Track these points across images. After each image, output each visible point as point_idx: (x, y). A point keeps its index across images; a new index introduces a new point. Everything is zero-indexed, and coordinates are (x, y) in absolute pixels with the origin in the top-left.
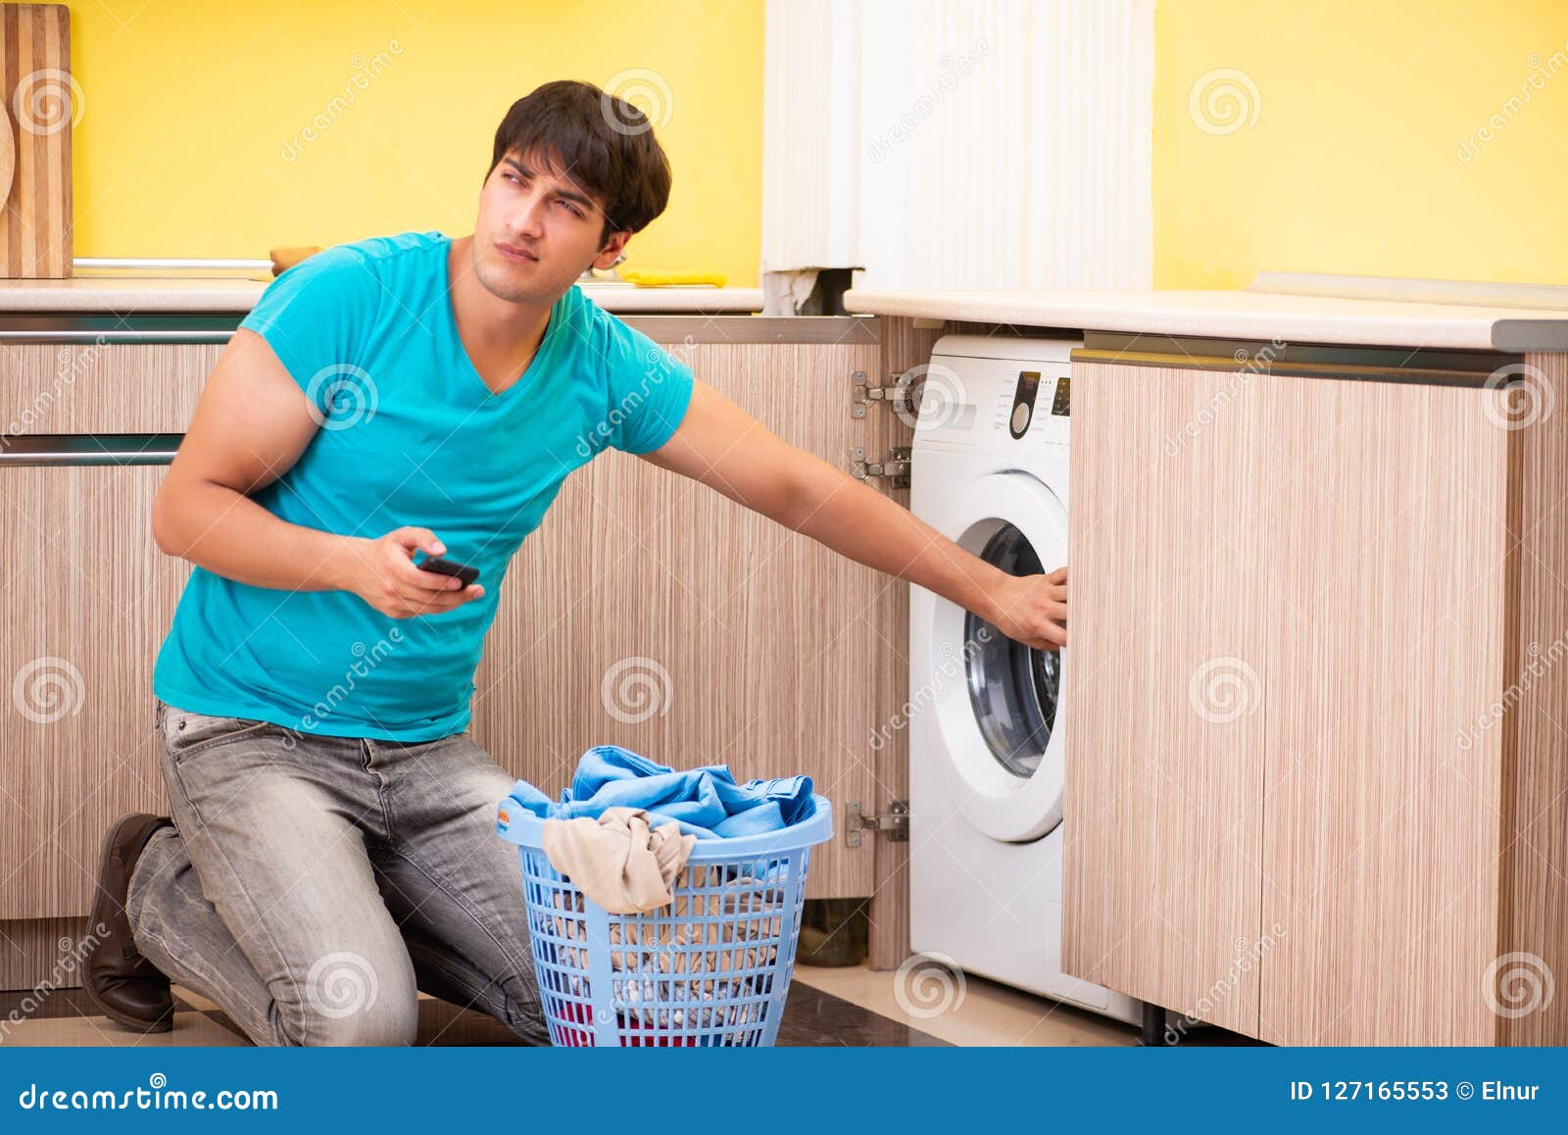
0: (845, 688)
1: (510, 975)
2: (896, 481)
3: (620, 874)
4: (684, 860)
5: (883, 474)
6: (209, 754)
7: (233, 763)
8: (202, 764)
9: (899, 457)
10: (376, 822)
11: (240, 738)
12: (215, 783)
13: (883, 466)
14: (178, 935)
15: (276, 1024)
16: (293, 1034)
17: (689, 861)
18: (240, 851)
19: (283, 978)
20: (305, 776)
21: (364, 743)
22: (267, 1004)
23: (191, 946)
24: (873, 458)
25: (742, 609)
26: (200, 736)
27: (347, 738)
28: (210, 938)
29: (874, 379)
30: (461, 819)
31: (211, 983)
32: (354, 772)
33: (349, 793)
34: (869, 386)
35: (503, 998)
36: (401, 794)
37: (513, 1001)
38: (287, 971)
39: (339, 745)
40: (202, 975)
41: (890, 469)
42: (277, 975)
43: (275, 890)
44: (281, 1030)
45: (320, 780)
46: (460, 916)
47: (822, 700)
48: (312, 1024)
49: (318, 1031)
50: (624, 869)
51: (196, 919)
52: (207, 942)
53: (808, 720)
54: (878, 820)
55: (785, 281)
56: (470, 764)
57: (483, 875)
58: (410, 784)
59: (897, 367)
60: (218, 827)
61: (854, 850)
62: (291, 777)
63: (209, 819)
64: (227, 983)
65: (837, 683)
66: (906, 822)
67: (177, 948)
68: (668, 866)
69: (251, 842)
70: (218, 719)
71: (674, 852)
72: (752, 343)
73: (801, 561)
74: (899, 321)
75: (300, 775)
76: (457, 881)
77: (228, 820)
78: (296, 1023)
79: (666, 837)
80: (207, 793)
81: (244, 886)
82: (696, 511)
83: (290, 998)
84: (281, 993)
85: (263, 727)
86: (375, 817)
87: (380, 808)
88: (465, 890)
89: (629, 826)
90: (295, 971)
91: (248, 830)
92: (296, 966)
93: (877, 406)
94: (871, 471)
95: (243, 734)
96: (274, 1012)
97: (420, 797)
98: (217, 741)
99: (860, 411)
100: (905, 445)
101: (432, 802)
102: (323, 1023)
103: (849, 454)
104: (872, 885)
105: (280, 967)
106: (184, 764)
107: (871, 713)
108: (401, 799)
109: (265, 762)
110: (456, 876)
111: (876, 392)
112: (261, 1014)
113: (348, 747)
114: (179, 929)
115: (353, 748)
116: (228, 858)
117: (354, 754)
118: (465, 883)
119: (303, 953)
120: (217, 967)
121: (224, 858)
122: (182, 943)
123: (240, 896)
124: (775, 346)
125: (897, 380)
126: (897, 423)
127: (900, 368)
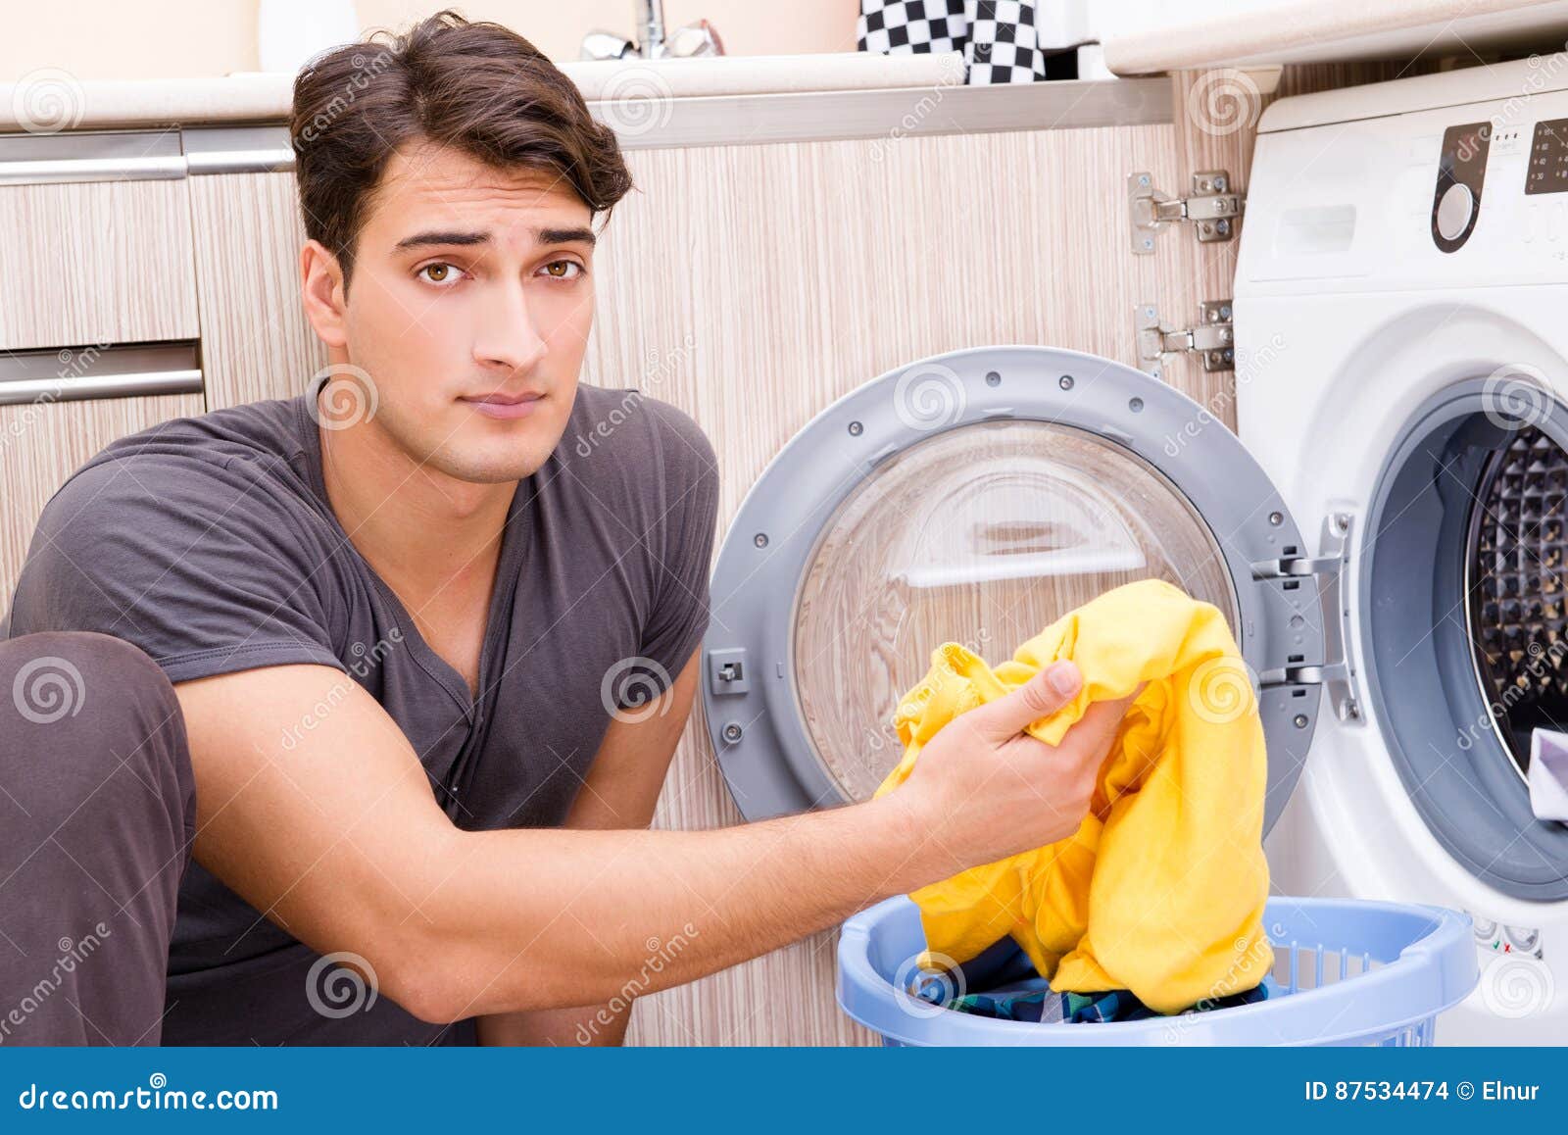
2: (1215, 359)
5: (1192, 347)
13: (1190, 334)
24: (1174, 324)
29: (1168, 184)
34: (1158, 197)
41: (1202, 340)
59: (1202, 162)
93: (1176, 230)
94: (1174, 345)
99: (1146, 242)
100: (1224, 295)
103: (1132, 317)
124: (996, 136)
125: (1204, 185)
126: (1207, 259)
127: (1207, 168)
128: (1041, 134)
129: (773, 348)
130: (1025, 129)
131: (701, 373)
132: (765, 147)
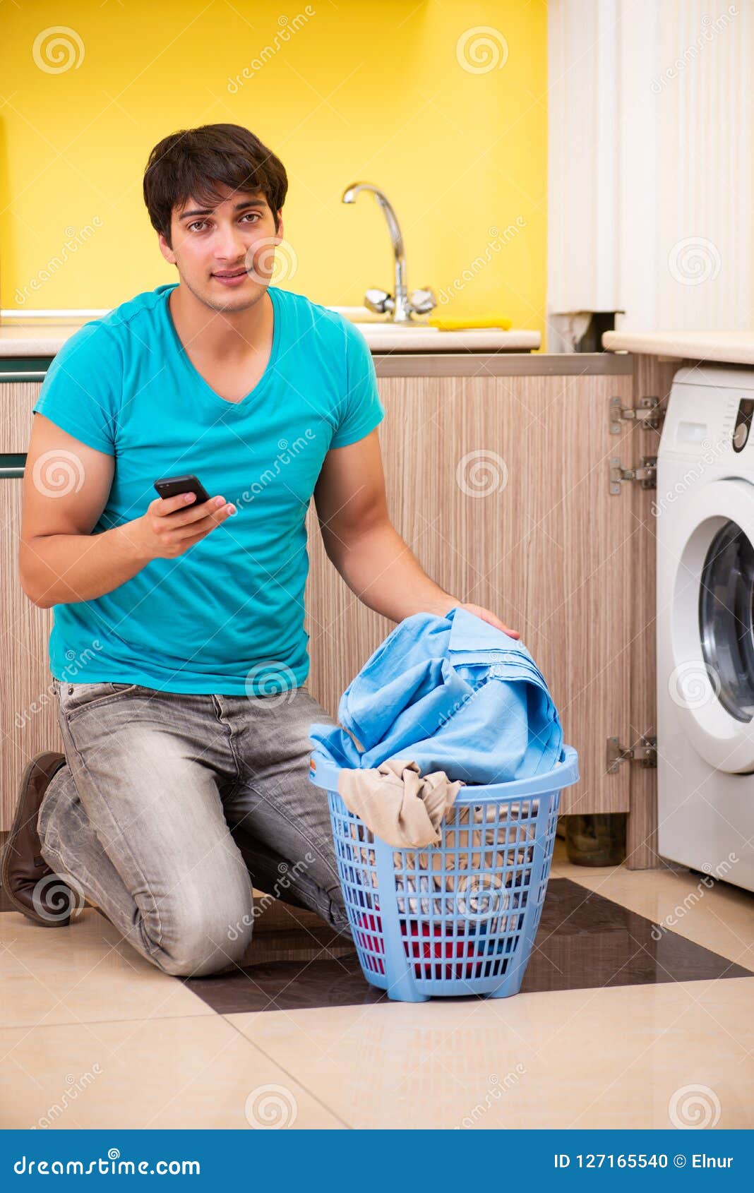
0: (606, 648)
1: (334, 886)
2: (646, 484)
3: (395, 819)
4: (450, 805)
5: (635, 478)
6: (91, 714)
7: (110, 721)
8: (86, 721)
9: (648, 465)
10: (226, 763)
11: (116, 699)
12: (96, 737)
13: (635, 472)
14: (72, 852)
15: (140, 926)
16: (151, 936)
17: (455, 804)
18: (113, 791)
19: (143, 892)
20: (166, 730)
21: (215, 699)
22: (133, 910)
23: (81, 861)
24: (627, 466)
25: (523, 586)
26: (84, 700)
27: (201, 695)
28: (94, 856)
29: (628, 403)
30: (297, 760)
31: (93, 891)
32: (208, 723)
33: (203, 741)
34: (623, 408)
35: (328, 902)
36: (247, 740)
37: (336, 905)
38: (147, 887)
39: (197, 702)
40: (87, 884)
41: (640, 475)
42: (139, 890)
43: (139, 824)
44: (143, 932)
45: (180, 732)
46: (296, 836)
47: (588, 654)
48: (166, 929)
49: (170, 935)
50: (400, 815)
51: (86, 840)
52: (91, 858)
53: (576, 674)
54: (633, 752)
55: (566, 322)
56: (306, 715)
57: (314, 804)
58: (255, 731)
59: (645, 392)
60: (97, 772)
61: (614, 775)
62: (153, 731)
63: (91, 766)
64: (104, 892)
65: (599, 645)
66: (654, 754)
67: (71, 862)
68: (436, 811)
69: (121, 784)
70: (97, 685)
71: (440, 800)
72: (530, 375)
73: (570, 547)
74: (648, 358)
75: (162, 729)
76: (293, 808)
77: (104, 767)
78: (154, 928)
79: (435, 787)
80: (89, 745)
81: (115, 819)
82: (485, 509)
83: (148, 908)
84: (142, 903)
85: (133, 690)
86: (227, 759)
87: (228, 752)
88: (301, 816)
89: (402, 779)
90: (153, 887)
91: (119, 774)
92: (154, 883)
93: (630, 424)
94: (626, 476)
95: (118, 696)
96: (138, 918)
97: (264, 743)
98: (97, 703)
99: (616, 429)
100: (653, 455)
101: (272, 747)
102: (174, 929)
103: (607, 463)
104: (628, 803)
105: (142, 884)
106: (73, 722)
107: (626, 667)
108: (247, 743)
109: (137, 719)
110: (293, 805)
111: (630, 413)
112: (129, 918)
113: (202, 702)
114: (72, 847)
115: (207, 703)
116: (104, 797)
117: (208, 707)
118: (300, 811)
119: (159, 872)
120: (97, 879)
121: (101, 796)
122: (74, 858)
123: (112, 827)
124: (548, 378)
125: (646, 403)
126: (646, 437)
127: (648, 394)
128: (570, 377)
129: (439, 468)
130: (562, 374)
131: (406, 478)
132: (442, 379)
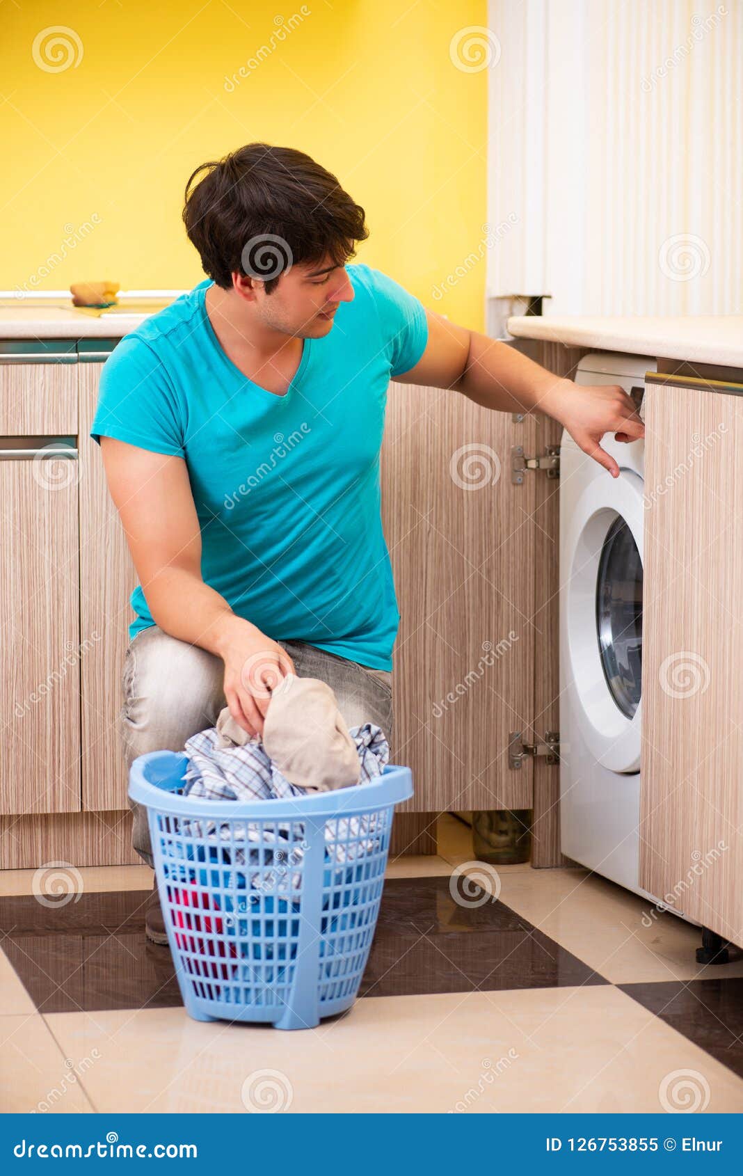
2: (550, 474)
5: (539, 468)
9: (553, 453)
13: (539, 462)
41: (545, 464)
54: (536, 748)
61: (517, 771)
66: (557, 751)
73: (471, 538)
94: (529, 465)
100: (557, 445)
103: (511, 451)
104: (531, 800)
